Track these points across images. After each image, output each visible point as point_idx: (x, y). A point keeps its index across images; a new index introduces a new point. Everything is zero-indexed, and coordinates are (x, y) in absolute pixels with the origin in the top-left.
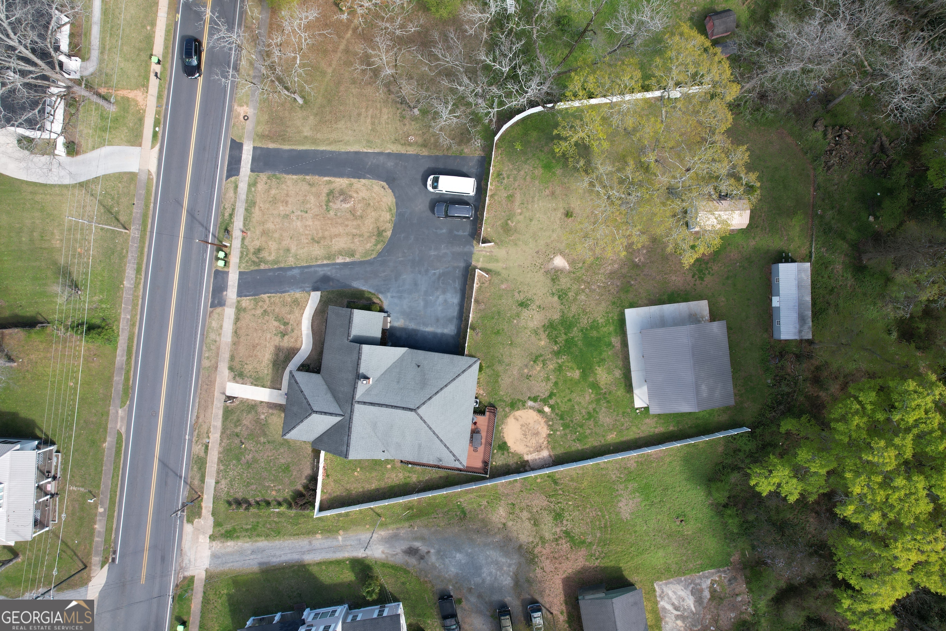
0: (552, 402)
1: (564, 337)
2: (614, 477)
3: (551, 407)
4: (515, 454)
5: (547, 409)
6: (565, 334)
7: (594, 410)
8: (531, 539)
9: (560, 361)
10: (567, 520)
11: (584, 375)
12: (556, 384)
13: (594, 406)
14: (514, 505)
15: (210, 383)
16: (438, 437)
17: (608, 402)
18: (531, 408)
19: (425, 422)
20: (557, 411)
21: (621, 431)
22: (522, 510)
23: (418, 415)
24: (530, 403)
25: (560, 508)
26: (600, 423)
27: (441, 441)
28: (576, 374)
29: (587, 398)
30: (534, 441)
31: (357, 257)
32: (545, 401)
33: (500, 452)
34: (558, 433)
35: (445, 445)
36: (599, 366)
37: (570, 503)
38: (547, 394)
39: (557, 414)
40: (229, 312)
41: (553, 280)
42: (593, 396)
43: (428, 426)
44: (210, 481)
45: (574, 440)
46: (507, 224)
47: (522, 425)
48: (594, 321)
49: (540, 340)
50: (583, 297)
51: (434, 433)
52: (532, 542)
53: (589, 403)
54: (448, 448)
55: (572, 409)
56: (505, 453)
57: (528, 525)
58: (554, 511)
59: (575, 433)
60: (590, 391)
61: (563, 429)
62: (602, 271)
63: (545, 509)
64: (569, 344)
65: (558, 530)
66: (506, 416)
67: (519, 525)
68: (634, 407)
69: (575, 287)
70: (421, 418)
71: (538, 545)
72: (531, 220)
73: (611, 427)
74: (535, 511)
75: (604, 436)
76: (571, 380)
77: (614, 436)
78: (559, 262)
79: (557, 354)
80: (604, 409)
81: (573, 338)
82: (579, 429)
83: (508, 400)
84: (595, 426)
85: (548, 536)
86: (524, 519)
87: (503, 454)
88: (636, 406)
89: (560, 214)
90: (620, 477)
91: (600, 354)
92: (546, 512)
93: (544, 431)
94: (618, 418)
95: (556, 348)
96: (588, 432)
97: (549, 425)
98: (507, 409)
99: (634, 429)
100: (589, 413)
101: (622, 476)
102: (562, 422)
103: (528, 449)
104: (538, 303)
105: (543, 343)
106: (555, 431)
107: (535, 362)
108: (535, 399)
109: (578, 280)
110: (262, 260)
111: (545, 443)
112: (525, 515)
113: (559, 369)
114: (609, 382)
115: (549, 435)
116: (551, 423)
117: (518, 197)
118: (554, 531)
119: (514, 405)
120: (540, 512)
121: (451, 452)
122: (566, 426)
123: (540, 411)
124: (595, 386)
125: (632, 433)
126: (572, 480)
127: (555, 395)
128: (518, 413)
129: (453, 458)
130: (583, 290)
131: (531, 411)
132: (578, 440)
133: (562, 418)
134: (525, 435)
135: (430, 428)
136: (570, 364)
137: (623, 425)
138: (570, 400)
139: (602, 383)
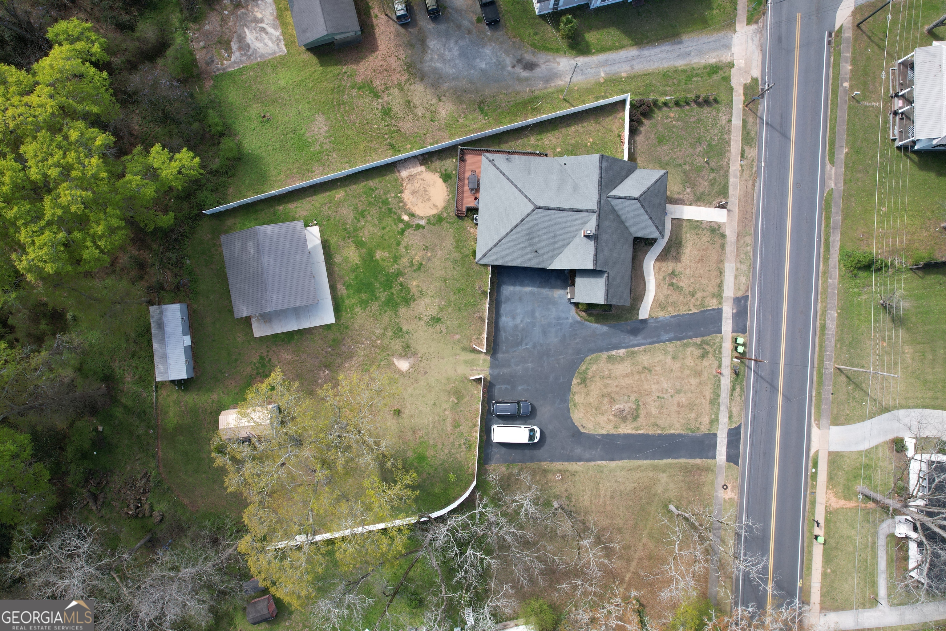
0: (401, 225)
1: (394, 291)
2: (334, 156)
3: (402, 221)
4: (434, 171)
5: (406, 218)
6: (392, 294)
7: (359, 221)
8: (412, 87)
9: (396, 266)
10: (377, 109)
11: (371, 255)
12: (398, 244)
13: (359, 225)
14: (432, 120)
15: (743, 220)
16: (512, 182)
17: (345, 230)
18: (421, 218)
19: (526, 196)
20: (395, 217)
21: (331, 201)
22: (424, 116)
23: (533, 203)
24: (422, 222)
25: (385, 121)
26: (352, 208)
27: (508, 179)
28: (379, 255)
29: (366, 232)
30: (417, 185)
31: (604, 356)
32: (408, 226)
33: (449, 172)
34: (393, 195)
35: (504, 174)
36: (357, 264)
37: (376, 126)
38: (407, 233)
39: (395, 213)
40: (729, 292)
41: (408, 347)
42: (361, 234)
43: (522, 193)
44: (737, 122)
45: (376, 189)
46: (458, 399)
47: (429, 200)
48: (365, 308)
49: (417, 286)
50: (378, 332)
51: (516, 186)
52: (410, 85)
53: (364, 227)
54: (501, 172)
55: (380, 220)
56: (444, 172)
57: (416, 101)
58: (391, 117)
59: (376, 196)
60: (364, 239)
61: (388, 199)
62: (361, 359)
63: (400, 118)
64: (388, 284)
65: (386, 99)
66: (445, 208)
67: (426, 101)
68: (320, 226)
69: (386, 341)
70: (530, 200)
71: (405, 82)
72: (434, 404)
73: (341, 205)
74: (410, 116)
75: (347, 195)
76: (384, 248)
77: (337, 196)
78: (403, 365)
79: (399, 274)
80: (349, 222)
81: (385, 290)
82: (372, 200)
83: (445, 225)
84: (357, 204)
85: (396, 92)
86: (420, 107)
87: (446, 170)
88: (317, 227)
89: (406, 413)
90: (328, 155)
91: (356, 277)
92: (398, 116)
93: (407, 196)
94: (335, 214)
95: (401, 279)
96: (363, 199)
97: (402, 202)
98: (445, 215)
99: (318, 205)
100: (364, 217)
101: (326, 157)
102: (390, 207)
103: (422, 177)
104: (422, 322)
105: (414, 283)
106: (397, 197)
107: (421, 264)
108: (418, 227)
109: (383, 348)
110: (699, 346)
111: (405, 184)
112: (420, 111)
113: (396, 259)
114: (346, 249)
115: (401, 192)
116: (401, 204)
117: (449, 426)
118: (390, 98)
119: (438, 220)
120: (405, 115)
121: (498, 169)
122: (386, 202)
123: (412, 215)
124: (359, 244)
125: (320, 200)
126: (376, 150)
127: (398, 232)
128: (434, 212)
129: (495, 162)
130: (378, 338)
131: (421, 215)
132: (373, 190)
133: (390, 210)
134: (426, 191)
135: (520, 191)
136: (386, 264)
137: (329, 208)
138: (384, 228)
139: (353, 248)
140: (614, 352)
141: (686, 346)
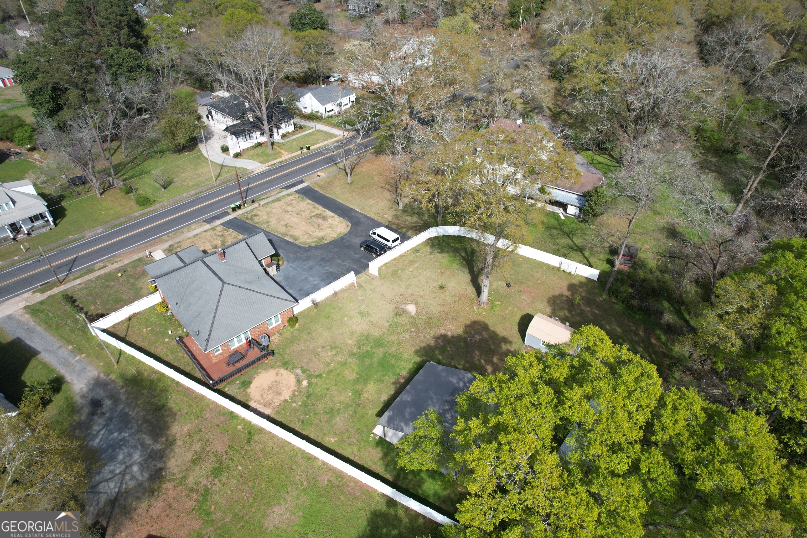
0: (314, 380)
1: (369, 348)
2: (298, 477)
3: (310, 384)
4: (247, 395)
5: (305, 383)
6: (371, 347)
7: (339, 410)
8: (176, 471)
9: (349, 360)
10: (220, 481)
11: (357, 380)
12: (330, 372)
13: (342, 406)
14: (200, 431)
16: (216, 312)
17: (355, 412)
18: (296, 375)
19: (220, 295)
20: (311, 389)
21: (342, 441)
22: (200, 440)
23: (223, 287)
24: (299, 371)
25: (228, 465)
26: (333, 422)
27: (215, 317)
28: (352, 376)
29: (342, 398)
30: (270, 397)
31: (297, 242)
32: (309, 377)
33: (240, 386)
34: (294, 405)
35: (213, 322)
36: (374, 383)
37: (240, 468)
38: (317, 373)
39: (308, 391)
40: (208, 226)
41: (396, 314)
42: (348, 399)
43: (219, 299)
44: (78, 281)
45: (299, 420)
46: (397, 271)
47: (276, 381)
48: (400, 353)
49: (350, 339)
50: (407, 335)
51: (217, 307)
52: (174, 474)
53: (340, 403)
54: (212, 326)
55: (323, 396)
56: (242, 389)
57: (189, 456)
58: (221, 463)
59: (306, 415)
60: (350, 394)
61: (300, 405)
62: (436, 329)
63: (216, 456)
64: (368, 355)
65: (205, 482)
66: (273, 367)
67: (184, 449)
68: (372, 430)
69: (408, 327)
70: (222, 290)
71: (174, 481)
72: (414, 277)
73: (338, 432)
74: (208, 449)
75: (325, 434)
76: (343, 377)
77: (333, 440)
78: (411, 308)
79: (352, 354)
80: (346, 415)
81: (374, 353)
82: (312, 414)
83: (287, 358)
84: (326, 421)
85: (191, 480)
86: (193, 448)
87: (240, 389)
88: (374, 431)
89: (436, 284)
90: (302, 483)
91: (384, 375)
92: (214, 459)
93: (286, 395)
94: (350, 430)
95: (355, 351)
96: (317, 421)
97: (293, 394)
98: (278, 363)
99: (355, 448)
100: (332, 409)
101: (305, 483)
102: (306, 399)
103: (260, 399)
104: (372, 319)
105: (350, 342)
106: (293, 401)
107: (332, 348)
108: (304, 371)
109: (414, 325)
110: (251, 219)
111: (277, 404)
112: (198, 446)
113: (344, 364)
114: (370, 399)
115: (286, 401)
116: (296, 393)
117: (417, 264)
118: (200, 480)
119: (285, 365)
120: (210, 454)
121: (211, 330)
122: (305, 405)
123: (299, 381)
124: (358, 394)
125: (350, 450)
126: (263, 450)
127: (321, 378)
128: (283, 371)
129: (207, 336)
130: (411, 332)
131: (293, 376)
132: (302, 422)
133: (308, 397)
134: (270, 388)
135: (219, 302)
136: (354, 366)
137: (349, 438)
138: (328, 389)
139: (365, 395)
140: (291, 240)
141: (257, 223)
